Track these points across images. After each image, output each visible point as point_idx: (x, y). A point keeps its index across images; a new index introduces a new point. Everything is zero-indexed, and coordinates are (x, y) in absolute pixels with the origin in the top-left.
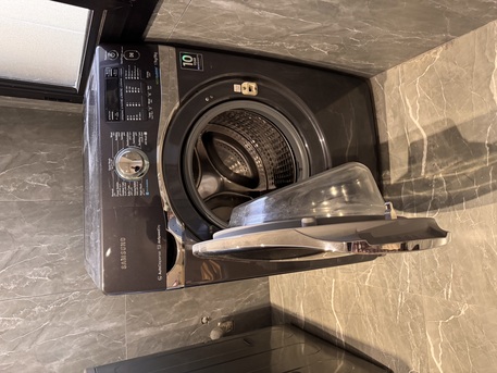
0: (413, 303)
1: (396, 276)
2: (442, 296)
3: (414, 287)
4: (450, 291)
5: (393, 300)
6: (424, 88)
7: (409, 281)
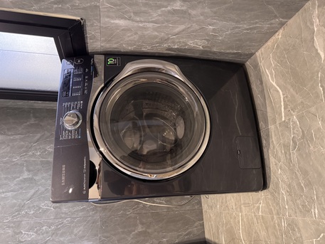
0: (292, 225)
1: (278, 204)
2: (312, 217)
3: (291, 211)
4: (316, 211)
5: (279, 225)
6: (275, 60)
7: (287, 207)
